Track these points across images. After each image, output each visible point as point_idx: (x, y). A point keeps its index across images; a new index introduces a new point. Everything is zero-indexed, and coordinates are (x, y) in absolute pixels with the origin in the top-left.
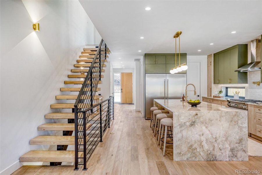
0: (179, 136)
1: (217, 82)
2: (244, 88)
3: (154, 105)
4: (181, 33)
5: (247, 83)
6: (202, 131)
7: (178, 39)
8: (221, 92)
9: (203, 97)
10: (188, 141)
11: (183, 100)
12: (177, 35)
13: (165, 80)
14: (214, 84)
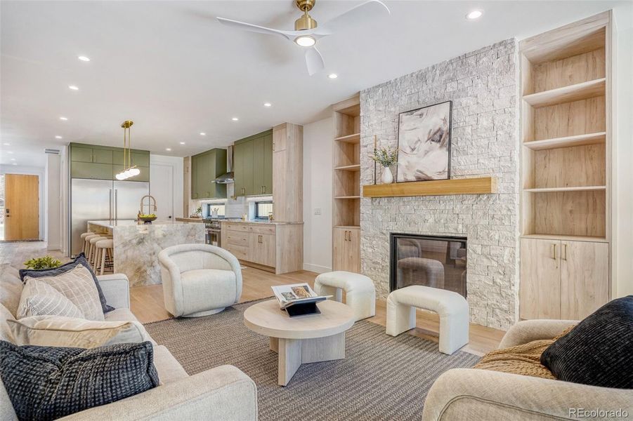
0: (123, 257)
1: (196, 195)
2: (223, 204)
3: (89, 231)
4: (131, 124)
5: (226, 197)
6: (153, 248)
7: (127, 129)
8: (200, 210)
9: (177, 219)
10: (135, 263)
12: (127, 125)
13: (110, 190)
14: (192, 198)
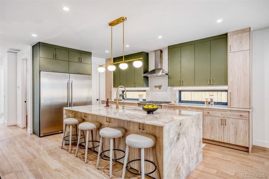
2: (145, 91)
5: (148, 87)
8: (121, 95)
9: (102, 101)
11: (107, 105)
12: (117, 22)
13: (68, 81)
14: (114, 87)
